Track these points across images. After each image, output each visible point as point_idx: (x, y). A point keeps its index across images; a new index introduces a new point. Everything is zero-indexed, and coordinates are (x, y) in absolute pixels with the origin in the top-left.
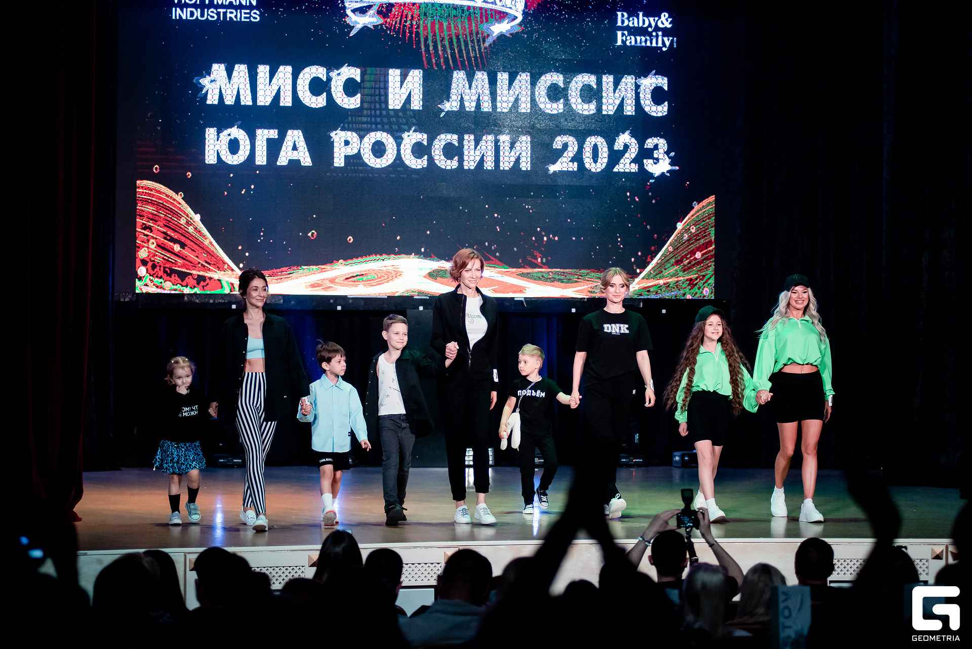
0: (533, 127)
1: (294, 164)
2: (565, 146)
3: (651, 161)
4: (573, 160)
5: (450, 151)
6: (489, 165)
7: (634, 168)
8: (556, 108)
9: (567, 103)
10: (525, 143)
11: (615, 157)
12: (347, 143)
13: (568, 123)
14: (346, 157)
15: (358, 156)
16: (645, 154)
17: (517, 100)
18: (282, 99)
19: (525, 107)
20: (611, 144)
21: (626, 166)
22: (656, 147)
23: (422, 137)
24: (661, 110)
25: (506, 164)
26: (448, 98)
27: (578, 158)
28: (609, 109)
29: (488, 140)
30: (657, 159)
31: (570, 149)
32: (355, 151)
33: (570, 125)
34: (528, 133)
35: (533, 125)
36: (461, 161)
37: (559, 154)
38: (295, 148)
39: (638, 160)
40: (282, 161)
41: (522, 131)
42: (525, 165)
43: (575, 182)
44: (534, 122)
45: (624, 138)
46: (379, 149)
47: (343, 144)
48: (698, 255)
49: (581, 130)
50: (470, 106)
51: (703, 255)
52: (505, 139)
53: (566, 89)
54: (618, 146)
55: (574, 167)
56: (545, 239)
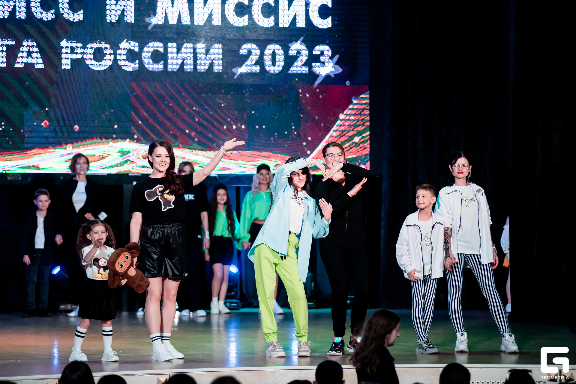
0: (224, 38)
1: (29, 66)
2: (250, 53)
3: (318, 64)
4: (256, 64)
5: (157, 57)
6: (189, 68)
7: (305, 70)
8: (242, 22)
9: (251, 18)
10: (217, 50)
11: (290, 61)
12: (73, 50)
13: (252, 34)
14: (73, 61)
15: (82, 60)
16: (313, 59)
17: (210, 15)
18: (18, 13)
19: (217, 21)
20: (286, 50)
21: (298, 68)
22: (322, 53)
23: (134, 46)
24: (326, 24)
25: (202, 68)
26: (155, 13)
27: (260, 62)
28: (285, 22)
29: (187, 47)
30: (323, 63)
31: (253, 55)
32: (80, 56)
33: (253, 36)
34: (219, 42)
35: (224, 35)
36: (166, 65)
37: (244, 59)
38: (30, 53)
39: (308, 63)
40: (19, 64)
41: (215, 41)
42: (218, 68)
43: (258, 81)
44: (225, 33)
45: (297, 46)
46: (99, 55)
47: (69, 51)
48: (357, 139)
49: (262, 40)
50: (173, 21)
51: (360, 139)
52: (201, 47)
53: (250, 6)
54: (292, 53)
55: (257, 69)
56: (234, 127)
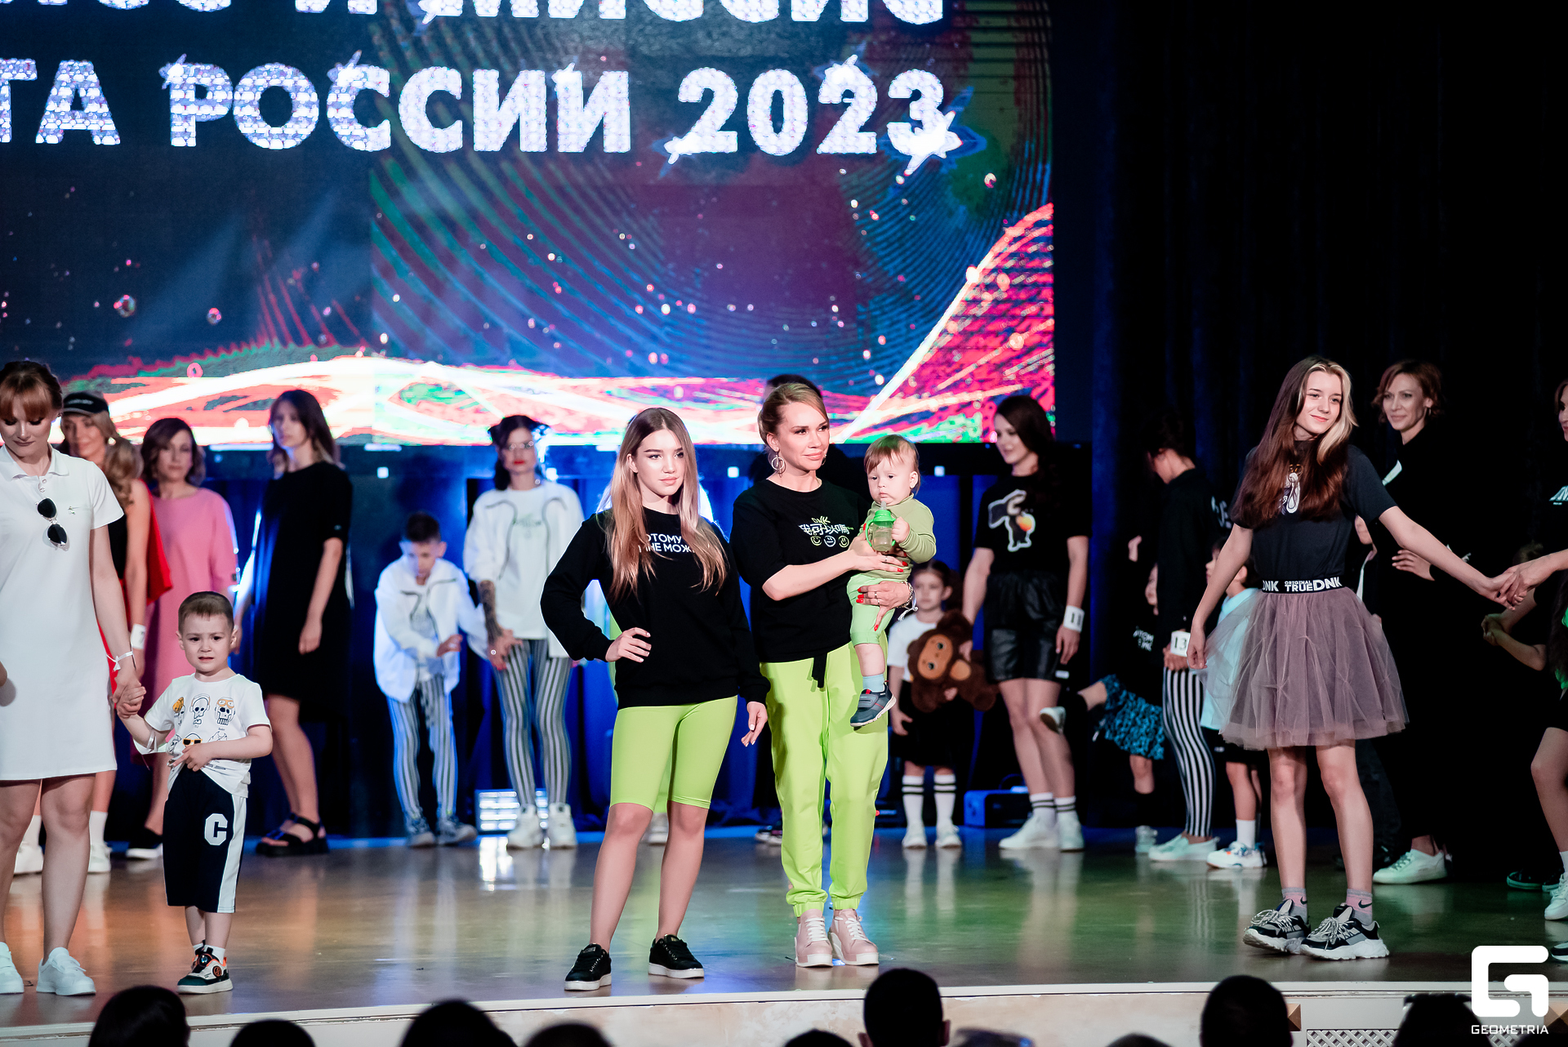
0: (634, 51)
1: (77, 140)
2: (708, 96)
3: (903, 127)
4: (725, 127)
5: (443, 109)
6: (533, 141)
7: (867, 144)
8: (686, 7)
10: (615, 85)
11: (822, 118)
12: (201, 92)
13: (713, 42)
14: (201, 125)
15: (229, 121)
16: (890, 110)
19: (614, 5)
20: (812, 88)
21: (847, 138)
22: (916, 95)
23: (378, 78)
24: (927, 10)
25: (573, 140)
27: (738, 122)
28: (806, 7)
29: (530, 82)
30: (920, 123)
31: (717, 101)
32: (222, 111)
33: (719, 46)
34: (620, 66)
35: (634, 47)
36: (468, 132)
37: (693, 113)
38: (77, 104)
39: (875, 124)
40: (50, 132)
41: (608, 62)
42: (618, 140)
43: (731, 177)
44: (636, 40)
45: (843, 75)
46: (276, 107)
47: (191, 95)
48: (1016, 341)
49: (743, 58)
50: (487, 5)
51: (1026, 341)
52: (568, 79)
54: (829, 92)
55: (728, 143)
56: (666, 309)
